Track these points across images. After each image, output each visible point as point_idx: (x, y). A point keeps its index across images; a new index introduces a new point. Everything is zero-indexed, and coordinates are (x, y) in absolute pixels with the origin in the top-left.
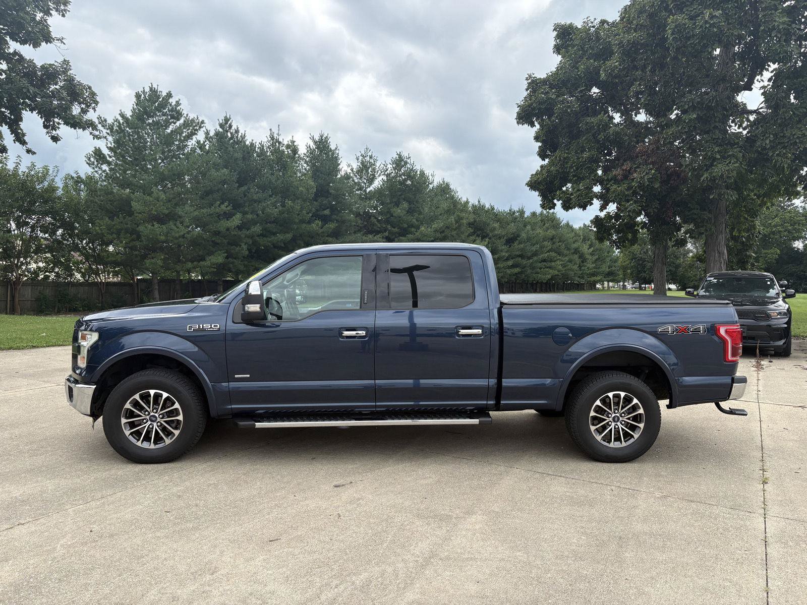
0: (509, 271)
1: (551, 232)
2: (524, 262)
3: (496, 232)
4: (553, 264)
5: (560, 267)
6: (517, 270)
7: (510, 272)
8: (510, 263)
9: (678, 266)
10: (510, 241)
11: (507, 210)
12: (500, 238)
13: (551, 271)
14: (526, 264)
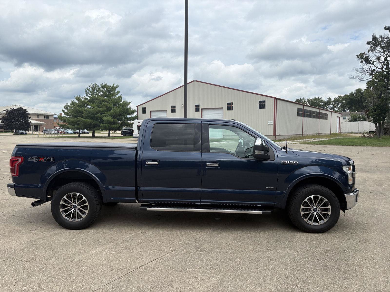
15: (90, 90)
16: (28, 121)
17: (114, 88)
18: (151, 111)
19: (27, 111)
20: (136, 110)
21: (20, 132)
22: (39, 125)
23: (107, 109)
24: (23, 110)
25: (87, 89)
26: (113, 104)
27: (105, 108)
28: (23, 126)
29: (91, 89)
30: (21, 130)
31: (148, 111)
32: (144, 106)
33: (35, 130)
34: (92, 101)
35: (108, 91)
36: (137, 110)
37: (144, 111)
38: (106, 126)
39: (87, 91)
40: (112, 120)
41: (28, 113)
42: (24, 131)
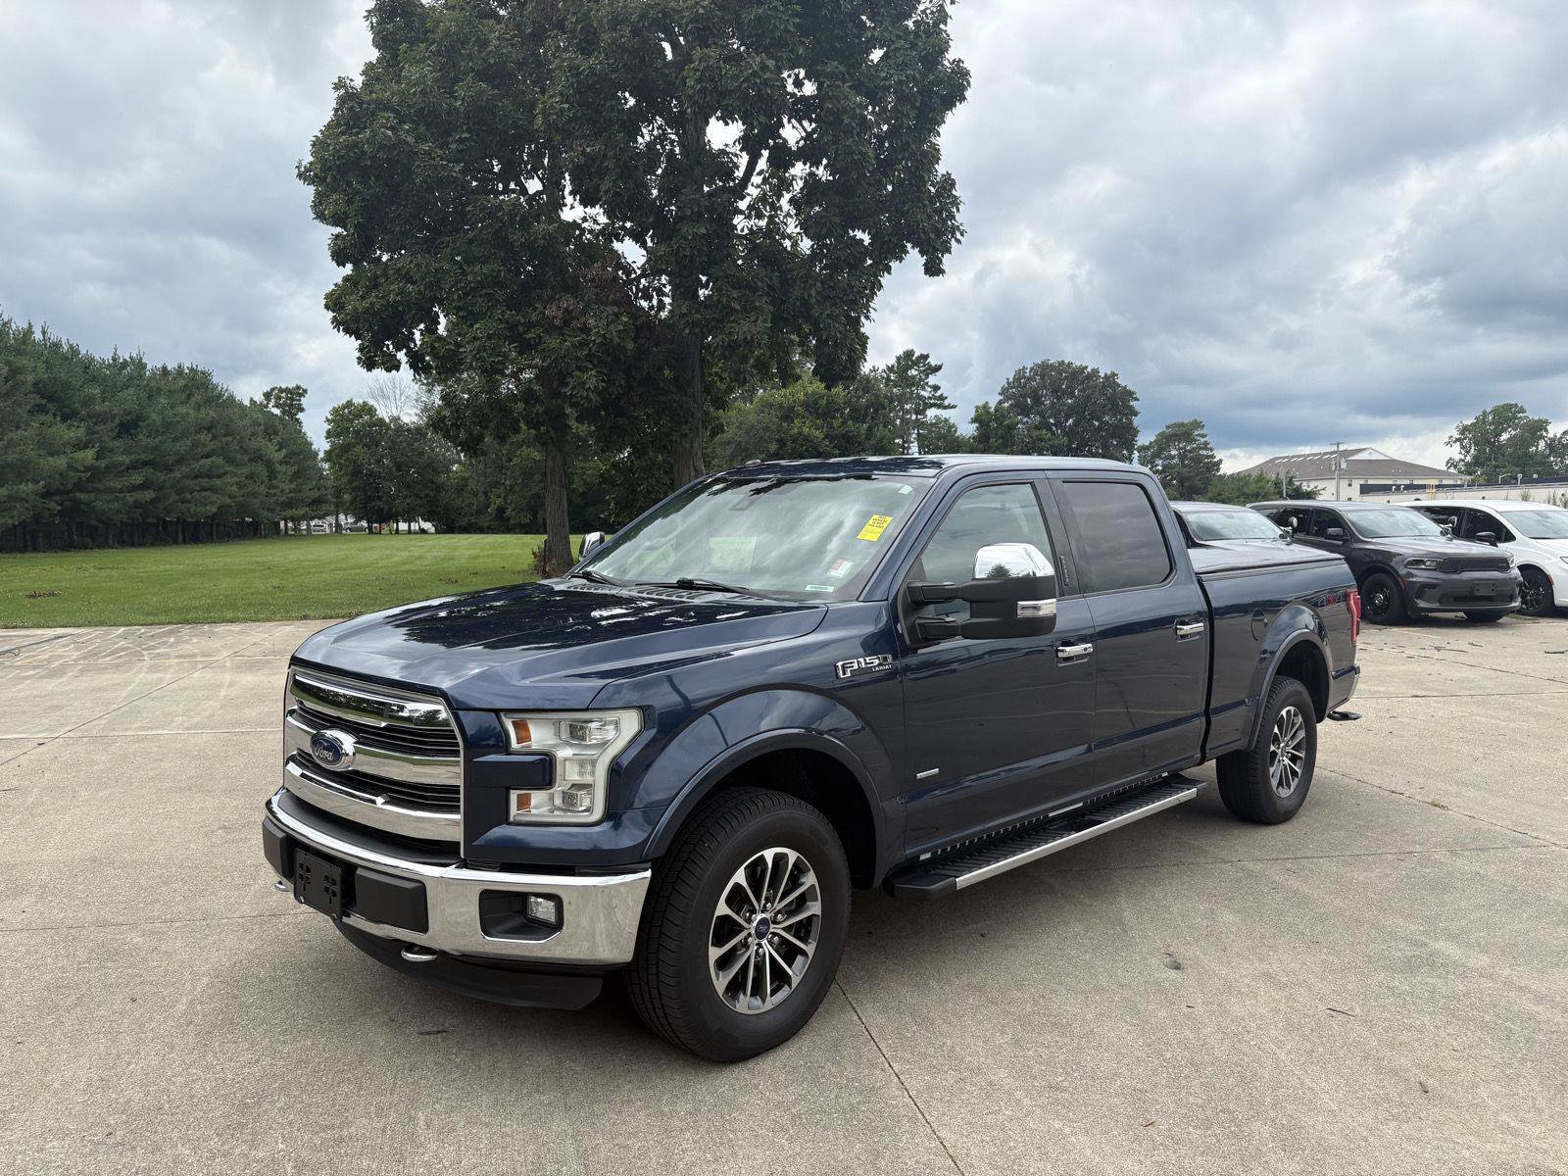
0: (130, 498)
1: (209, 414)
2: (162, 477)
3: (97, 407)
4: (218, 482)
5: (234, 488)
6: (149, 495)
7: (131, 500)
8: (137, 478)
9: (439, 488)
10: (128, 427)
11: (108, 357)
12: (104, 421)
13: (214, 497)
14: (165, 481)
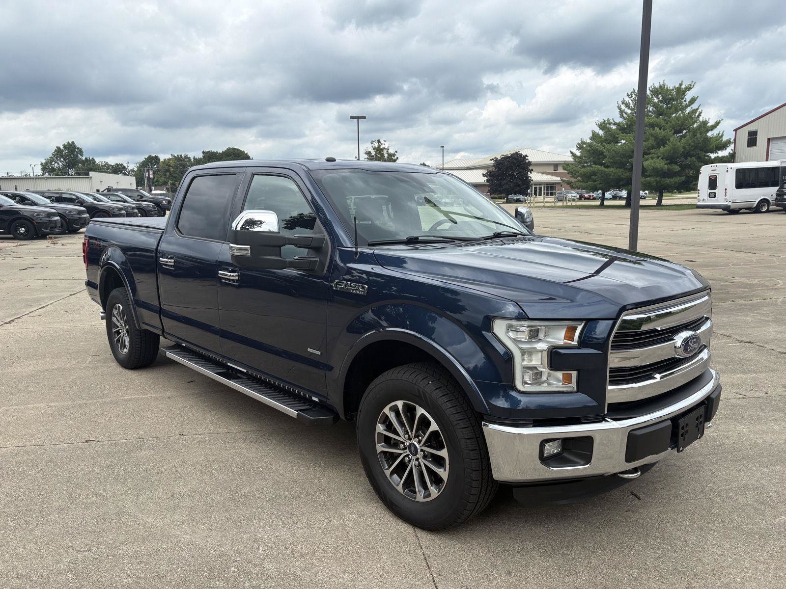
15: (630, 104)
16: (527, 177)
17: (681, 92)
18: (769, 140)
19: (527, 158)
20: (732, 140)
21: (516, 197)
22: (555, 184)
23: (656, 144)
24: (521, 156)
25: (623, 103)
26: (674, 129)
27: (651, 141)
28: (519, 186)
29: (631, 102)
30: (515, 194)
31: (761, 140)
32: (752, 128)
33: (547, 194)
34: (630, 127)
35: (665, 100)
36: (735, 140)
37: (752, 140)
38: (650, 182)
39: (623, 107)
40: (666, 166)
41: (529, 161)
42: (521, 197)
